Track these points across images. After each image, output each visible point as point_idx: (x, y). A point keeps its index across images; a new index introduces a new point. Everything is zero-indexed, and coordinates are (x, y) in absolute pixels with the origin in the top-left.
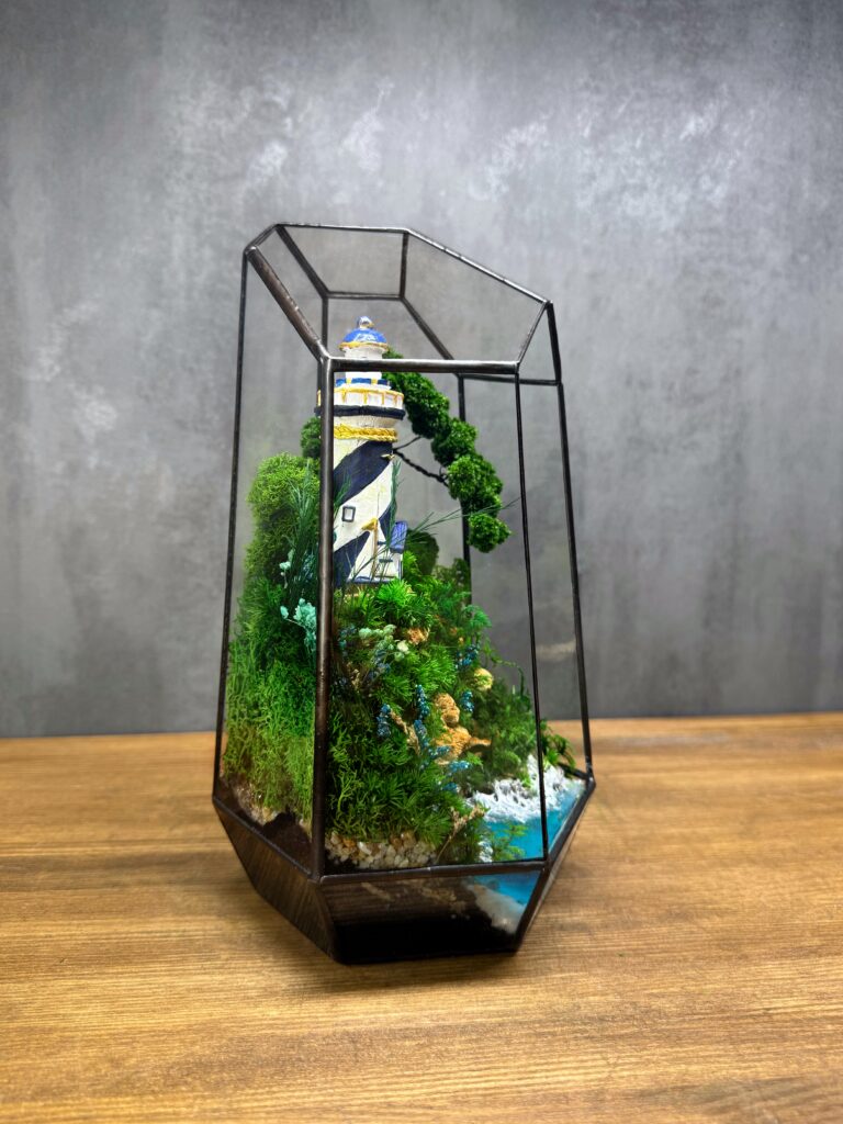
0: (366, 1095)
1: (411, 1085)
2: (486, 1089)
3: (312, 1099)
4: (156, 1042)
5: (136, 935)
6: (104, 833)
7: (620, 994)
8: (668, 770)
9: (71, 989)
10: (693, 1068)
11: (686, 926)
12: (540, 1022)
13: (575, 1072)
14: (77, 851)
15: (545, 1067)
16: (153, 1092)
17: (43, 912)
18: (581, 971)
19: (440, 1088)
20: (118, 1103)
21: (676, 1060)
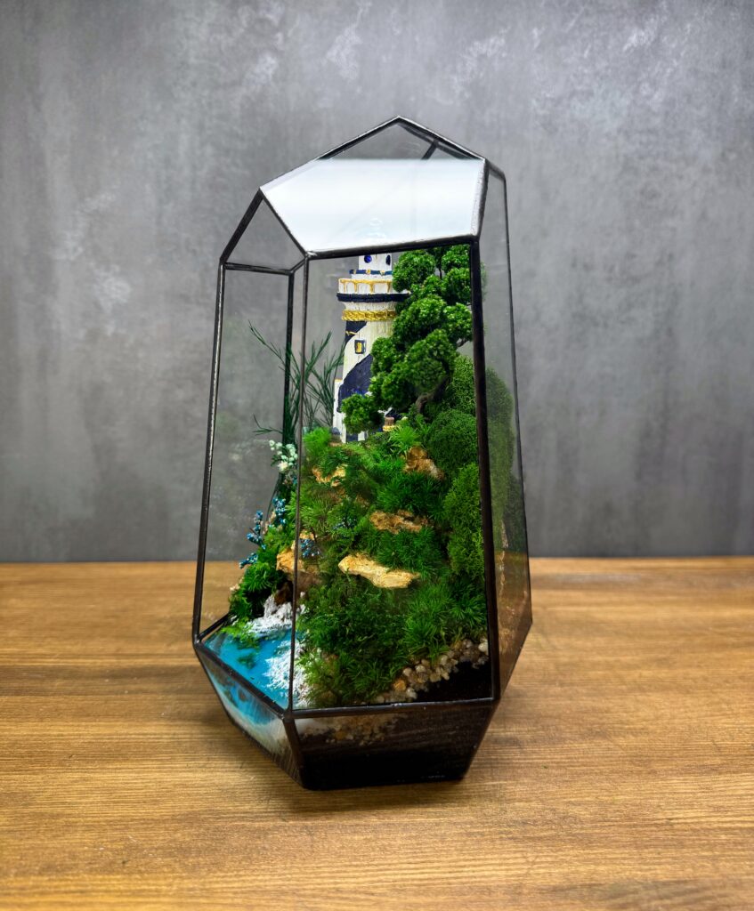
0: (319, 881)
1: (357, 874)
2: (421, 880)
3: (272, 883)
4: (145, 829)
5: (133, 736)
6: (112, 648)
7: (542, 801)
8: (598, 604)
9: (76, 781)
10: (602, 868)
11: (604, 743)
12: (471, 823)
13: (498, 868)
14: (88, 662)
15: (473, 863)
16: (140, 872)
17: (56, 714)
18: (510, 779)
19: (382, 878)
20: (109, 880)
21: (586, 861)
